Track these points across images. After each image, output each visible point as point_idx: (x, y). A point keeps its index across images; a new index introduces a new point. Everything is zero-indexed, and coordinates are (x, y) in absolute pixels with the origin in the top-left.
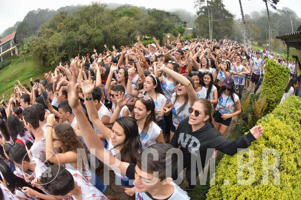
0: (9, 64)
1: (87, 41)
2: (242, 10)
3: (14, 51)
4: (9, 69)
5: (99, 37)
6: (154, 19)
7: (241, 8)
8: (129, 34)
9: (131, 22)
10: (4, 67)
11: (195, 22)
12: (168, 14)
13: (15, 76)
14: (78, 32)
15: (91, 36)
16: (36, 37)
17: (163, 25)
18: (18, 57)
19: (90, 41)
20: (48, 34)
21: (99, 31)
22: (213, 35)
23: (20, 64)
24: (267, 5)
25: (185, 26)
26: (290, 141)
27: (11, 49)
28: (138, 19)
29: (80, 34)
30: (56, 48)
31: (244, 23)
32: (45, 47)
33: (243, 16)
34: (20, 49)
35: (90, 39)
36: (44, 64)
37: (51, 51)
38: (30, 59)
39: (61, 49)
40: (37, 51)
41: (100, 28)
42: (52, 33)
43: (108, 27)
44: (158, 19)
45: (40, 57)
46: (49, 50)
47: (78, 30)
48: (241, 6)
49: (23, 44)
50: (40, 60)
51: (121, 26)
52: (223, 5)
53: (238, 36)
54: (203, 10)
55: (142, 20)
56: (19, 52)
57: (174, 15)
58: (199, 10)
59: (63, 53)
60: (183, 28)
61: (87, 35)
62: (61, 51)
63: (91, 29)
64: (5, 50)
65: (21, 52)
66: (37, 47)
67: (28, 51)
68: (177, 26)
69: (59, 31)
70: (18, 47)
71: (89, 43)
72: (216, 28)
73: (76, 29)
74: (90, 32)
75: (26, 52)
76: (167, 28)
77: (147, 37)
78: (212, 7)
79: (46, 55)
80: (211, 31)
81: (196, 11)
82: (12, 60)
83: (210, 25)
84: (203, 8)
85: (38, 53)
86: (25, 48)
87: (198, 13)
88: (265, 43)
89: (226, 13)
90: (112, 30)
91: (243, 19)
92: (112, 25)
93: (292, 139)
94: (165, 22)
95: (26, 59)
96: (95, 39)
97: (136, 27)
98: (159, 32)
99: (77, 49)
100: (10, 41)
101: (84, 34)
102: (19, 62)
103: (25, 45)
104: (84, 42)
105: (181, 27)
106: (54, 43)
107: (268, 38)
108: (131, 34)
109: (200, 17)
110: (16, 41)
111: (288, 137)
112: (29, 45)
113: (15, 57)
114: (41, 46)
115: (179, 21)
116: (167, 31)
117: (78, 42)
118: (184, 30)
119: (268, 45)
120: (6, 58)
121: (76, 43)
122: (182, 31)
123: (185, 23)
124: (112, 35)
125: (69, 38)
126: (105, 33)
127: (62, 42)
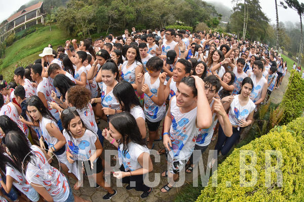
0: (33, 32)
1: (118, 17)
2: (277, 16)
3: (39, 20)
4: (32, 37)
5: (131, 14)
6: (190, 6)
7: (277, 14)
8: (163, 15)
9: (166, 5)
10: (26, 35)
11: (231, 17)
12: (204, 3)
13: (38, 43)
14: (110, 7)
15: (123, 13)
16: (65, 8)
17: (197, 13)
18: (44, 26)
19: (121, 17)
20: (78, 6)
21: (131, 9)
22: (246, 34)
23: (46, 32)
24: (301, 18)
25: (220, 19)
26: (295, 160)
27: (36, 18)
28: (173, 3)
29: (112, 9)
30: (85, 20)
31: (278, 29)
32: (73, 18)
33: (278, 23)
34: (47, 18)
35: (122, 15)
36: (71, 34)
37: (79, 23)
38: (57, 28)
39: (90, 22)
40: (64, 21)
41: (133, 6)
42: (82, 6)
43: (141, 6)
44: (194, 7)
45: (67, 27)
46: (77, 21)
47: (110, 5)
48: (277, 12)
49: (50, 13)
50: (67, 30)
51: (156, 7)
52: (259, 7)
53: (271, 41)
54: (240, 7)
55: (178, 4)
56: (44, 21)
57: (211, 6)
58: (236, 6)
59: (92, 25)
60: (218, 20)
61: (119, 11)
62: (90, 24)
63: (124, 6)
64: (30, 19)
65: (48, 21)
66: (65, 17)
67: (55, 21)
68: (212, 17)
69: (90, 4)
70: (44, 16)
71: (120, 19)
72: (251, 27)
73: (108, 4)
74: (122, 8)
75: (52, 21)
76: (201, 17)
77: (180, 22)
78: (249, 6)
79: (74, 26)
80: (245, 29)
81: (233, 7)
82: (37, 28)
83: (244, 23)
84: (240, 4)
85: (66, 23)
86: (52, 18)
87: (235, 9)
88: (295, 55)
89: (262, 15)
90: (145, 10)
91: (278, 25)
92: (146, 5)
93: (298, 159)
94: (200, 11)
95: (52, 28)
96: (127, 16)
97: (170, 11)
98: (193, 20)
99: (107, 23)
100: (36, 10)
101: (116, 9)
102: (44, 30)
103: (52, 15)
104: (116, 17)
105: (216, 19)
106: (84, 15)
107: (298, 52)
108: (164, 16)
109: (236, 13)
110: (42, 10)
111: (294, 155)
112: (56, 15)
113: (40, 25)
114: (69, 17)
115: (215, 12)
116: (201, 20)
117: (109, 17)
118: (218, 23)
119: (297, 58)
120: (30, 26)
121: (107, 17)
122: (217, 23)
123: (221, 16)
124: (146, 14)
125: (100, 12)
126: (138, 11)
127: (92, 14)
